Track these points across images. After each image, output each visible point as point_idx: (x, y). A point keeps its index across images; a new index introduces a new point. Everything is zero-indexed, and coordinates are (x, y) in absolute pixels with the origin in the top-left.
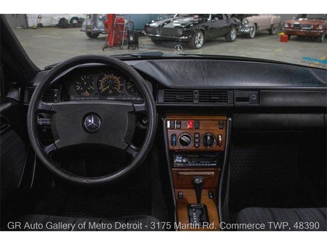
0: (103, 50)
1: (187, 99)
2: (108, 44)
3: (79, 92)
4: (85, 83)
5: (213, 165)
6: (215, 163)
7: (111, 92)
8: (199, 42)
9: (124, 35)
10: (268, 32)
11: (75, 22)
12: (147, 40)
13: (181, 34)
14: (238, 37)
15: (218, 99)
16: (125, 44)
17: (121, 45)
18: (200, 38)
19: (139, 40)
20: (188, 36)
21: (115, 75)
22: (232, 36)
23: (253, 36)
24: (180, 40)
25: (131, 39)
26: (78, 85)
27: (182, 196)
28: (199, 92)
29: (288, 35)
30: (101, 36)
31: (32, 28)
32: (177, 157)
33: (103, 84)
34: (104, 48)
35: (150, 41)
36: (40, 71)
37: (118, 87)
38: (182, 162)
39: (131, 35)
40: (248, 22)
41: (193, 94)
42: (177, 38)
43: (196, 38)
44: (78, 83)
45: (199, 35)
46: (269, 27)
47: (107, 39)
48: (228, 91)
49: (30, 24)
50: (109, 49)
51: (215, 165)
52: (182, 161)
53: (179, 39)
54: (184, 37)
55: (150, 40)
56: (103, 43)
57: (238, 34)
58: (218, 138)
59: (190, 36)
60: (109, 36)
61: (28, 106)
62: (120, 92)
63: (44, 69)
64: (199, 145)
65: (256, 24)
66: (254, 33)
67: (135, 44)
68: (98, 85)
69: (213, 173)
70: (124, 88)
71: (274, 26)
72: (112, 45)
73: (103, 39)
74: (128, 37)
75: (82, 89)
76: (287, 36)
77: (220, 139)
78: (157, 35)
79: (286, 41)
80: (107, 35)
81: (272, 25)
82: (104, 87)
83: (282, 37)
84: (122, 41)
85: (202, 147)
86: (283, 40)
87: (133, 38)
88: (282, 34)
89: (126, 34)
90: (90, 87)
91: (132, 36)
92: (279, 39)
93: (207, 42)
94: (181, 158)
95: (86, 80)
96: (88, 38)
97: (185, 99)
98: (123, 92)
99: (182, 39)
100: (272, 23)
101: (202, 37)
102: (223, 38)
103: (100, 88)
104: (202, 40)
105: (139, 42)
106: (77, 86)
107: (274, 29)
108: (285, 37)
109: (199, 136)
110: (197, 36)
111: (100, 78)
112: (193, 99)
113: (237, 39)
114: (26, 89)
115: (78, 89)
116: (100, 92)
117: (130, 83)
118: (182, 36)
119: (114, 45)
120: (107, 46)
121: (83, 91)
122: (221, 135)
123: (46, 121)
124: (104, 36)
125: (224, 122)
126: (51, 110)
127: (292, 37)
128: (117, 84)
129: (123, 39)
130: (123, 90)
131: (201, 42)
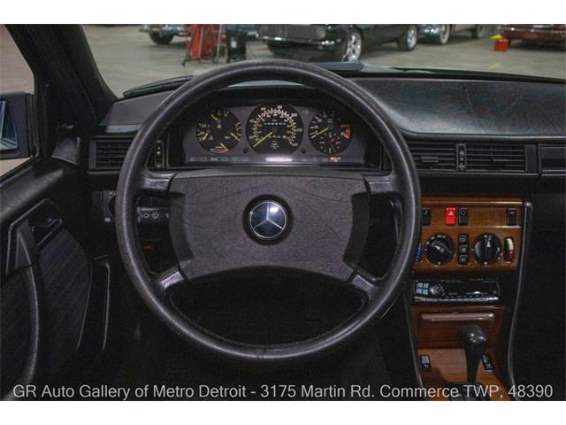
0: (184, 64)
1: (443, 162)
2: (191, 54)
3: (207, 145)
4: (219, 127)
5: (491, 299)
6: (496, 295)
7: (275, 145)
8: (354, 52)
9: (219, 38)
10: (469, 34)
12: (259, 47)
13: (323, 35)
14: (419, 42)
15: (505, 163)
16: (222, 53)
17: (215, 55)
18: (355, 43)
19: (247, 47)
20: (335, 40)
21: (284, 109)
22: (409, 40)
23: (444, 40)
24: (321, 48)
25: (234, 44)
26: (205, 130)
27: (429, 364)
28: (467, 147)
29: (507, 38)
30: (176, 39)
32: (420, 285)
33: (259, 129)
34: (185, 61)
35: (265, 49)
36: (117, 100)
37: (289, 135)
38: (430, 295)
39: (233, 38)
41: (454, 152)
42: (314, 43)
43: (349, 45)
44: (204, 126)
45: (354, 38)
47: (188, 46)
50: (193, 62)
51: (496, 298)
52: (429, 292)
53: (317, 45)
54: (327, 42)
55: (266, 46)
56: (183, 54)
57: (421, 37)
58: (506, 242)
59: (339, 41)
60: (193, 40)
62: (296, 145)
63: (123, 96)
64: (467, 260)
66: (447, 36)
67: (241, 52)
68: (249, 131)
69: (491, 315)
70: (306, 138)
72: (199, 56)
73: (182, 46)
74: (228, 41)
75: (211, 138)
76: (506, 40)
77: (511, 247)
78: (277, 39)
79: (504, 50)
80: (189, 39)
82: (260, 136)
83: (497, 42)
84: (216, 48)
85: (473, 264)
86: (499, 47)
87: (237, 45)
88: (498, 37)
89: (224, 36)
90: (230, 135)
91: (235, 40)
92: (493, 47)
93: (366, 51)
94: (427, 285)
95: (222, 119)
96: (153, 43)
97: (440, 162)
98: (302, 146)
99: (324, 46)
101: (359, 42)
102: (394, 45)
103: (251, 137)
104: (359, 47)
105: (248, 51)
106: (202, 133)
107: (481, 28)
108: (502, 43)
109: (468, 238)
110: (351, 39)
111: (254, 115)
112: (455, 162)
113: (418, 47)
114: (93, 139)
115: (204, 138)
116: (252, 146)
117: (316, 127)
118: (324, 40)
119: (202, 56)
120: (189, 57)
121: (214, 144)
122: (512, 239)
123: (150, 213)
124: (183, 39)
125: (518, 210)
126: (171, 190)
127: (514, 42)
128: (290, 129)
129: (219, 45)
130: (302, 142)
131: (358, 52)
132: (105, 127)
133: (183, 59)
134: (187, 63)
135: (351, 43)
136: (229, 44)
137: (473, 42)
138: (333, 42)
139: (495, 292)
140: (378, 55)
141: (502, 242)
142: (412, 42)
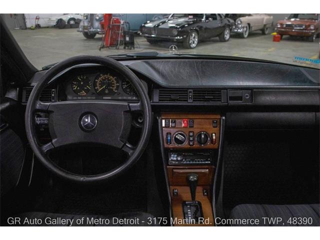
0: (100, 50)
1: (182, 98)
2: (105, 44)
3: (76, 92)
4: (82, 83)
5: (207, 162)
6: (210, 161)
7: (107, 91)
8: (194, 42)
9: (120, 35)
10: (261, 32)
11: (72, 22)
12: (142, 40)
13: (176, 34)
14: (231, 36)
15: (211, 98)
16: (121, 44)
17: (118, 45)
18: (194, 38)
19: (135, 40)
20: (183, 37)
22: (225, 36)
23: (246, 36)
24: (175, 40)
25: (127, 39)
27: (177, 193)
28: (193, 91)
29: (280, 34)
30: (97, 36)
31: (30, 29)
32: (172, 155)
33: (100, 84)
34: (101, 48)
36: (38, 71)
37: (114, 87)
38: (177, 160)
39: (127, 36)
40: (241, 22)
41: (187, 93)
42: (172, 38)
43: (191, 38)
44: (75, 83)
46: (261, 27)
47: (103, 39)
48: (222, 91)
49: (28, 25)
50: (105, 49)
51: (209, 162)
54: (178, 37)
55: (146, 40)
56: (100, 43)
57: (231, 34)
58: (212, 136)
59: (185, 36)
60: (105, 37)
61: (26, 105)
62: (116, 91)
63: (42, 69)
64: (193, 143)
65: (249, 24)
66: (247, 33)
67: (131, 44)
68: (95, 85)
69: (207, 170)
70: (120, 87)
71: (267, 26)
72: (109, 45)
73: (100, 39)
75: (78, 88)
76: (279, 36)
77: (214, 138)
78: (153, 36)
79: (278, 41)
80: (104, 36)
81: (265, 25)
82: (100, 87)
83: (274, 36)
84: (118, 41)
85: (196, 146)
86: (275, 39)
87: (129, 39)
88: (275, 33)
89: (122, 34)
90: (86, 87)
92: (272, 39)
93: (201, 42)
94: (176, 156)
95: (83, 80)
96: (85, 38)
97: (180, 98)
99: (177, 39)
100: (264, 23)
101: (197, 37)
102: (217, 38)
103: (96, 88)
104: (197, 40)
105: (135, 42)
106: (74, 86)
107: (267, 29)
109: (193, 134)
110: (192, 36)
111: (97, 78)
112: (187, 98)
113: (231, 39)
114: (24, 89)
115: (75, 89)
116: (96, 92)
117: (125, 83)
118: (177, 36)
119: (111, 45)
120: (103, 46)
121: (80, 91)
122: (215, 134)
123: (44, 120)
124: (100, 36)
125: (218, 120)
126: (49, 109)
127: (284, 37)
128: (114, 84)
129: (119, 39)
130: (119, 90)
131: (196, 42)
132: (30, 83)
133: (100, 47)
134: (102, 49)
135: (192, 38)
136: (125, 38)
137: (263, 37)
138: (181, 37)
139: (209, 159)
140: (208, 44)
141: (211, 136)
142: (227, 37)
